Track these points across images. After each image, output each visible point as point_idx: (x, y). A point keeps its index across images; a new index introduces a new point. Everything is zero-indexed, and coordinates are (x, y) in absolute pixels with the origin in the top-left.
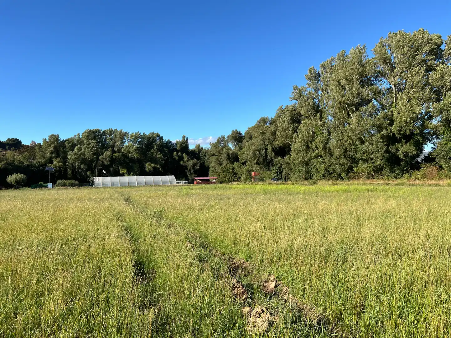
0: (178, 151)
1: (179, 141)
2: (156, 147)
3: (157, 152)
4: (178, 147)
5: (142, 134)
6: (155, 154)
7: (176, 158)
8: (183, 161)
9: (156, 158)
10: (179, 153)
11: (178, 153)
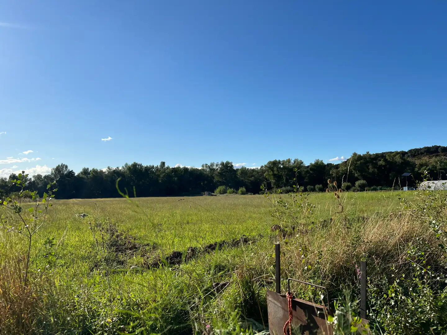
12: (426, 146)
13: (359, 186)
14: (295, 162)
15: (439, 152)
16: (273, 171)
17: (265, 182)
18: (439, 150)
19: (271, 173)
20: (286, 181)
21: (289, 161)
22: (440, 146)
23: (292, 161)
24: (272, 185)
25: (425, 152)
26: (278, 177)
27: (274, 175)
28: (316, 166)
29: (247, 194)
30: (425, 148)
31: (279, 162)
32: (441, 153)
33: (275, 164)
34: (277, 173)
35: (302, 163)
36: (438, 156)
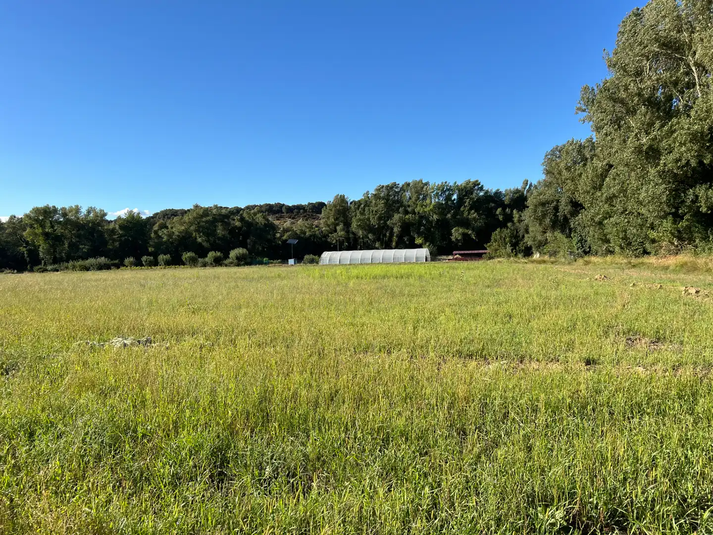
0: (504, 207)
1: (510, 190)
2: (469, 202)
3: (471, 209)
4: (506, 200)
5: (452, 184)
6: (466, 214)
7: (501, 218)
8: (513, 222)
9: (468, 219)
10: (507, 210)
11: (504, 210)
12: (268, 203)
13: (237, 258)
14: (89, 212)
15: (283, 213)
16: (43, 226)
17: (24, 247)
18: (284, 210)
19: (39, 231)
20: (69, 247)
21: (77, 210)
22: (284, 205)
23: (84, 211)
24: (41, 254)
25: (266, 211)
26: (54, 239)
27: (46, 235)
28: (131, 222)
29: (3, 271)
30: (267, 205)
31: (55, 210)
32: (285, 214)
33: (47, 213)
34: (50, 231)
35: (105, 215)
36: (282, 218)
